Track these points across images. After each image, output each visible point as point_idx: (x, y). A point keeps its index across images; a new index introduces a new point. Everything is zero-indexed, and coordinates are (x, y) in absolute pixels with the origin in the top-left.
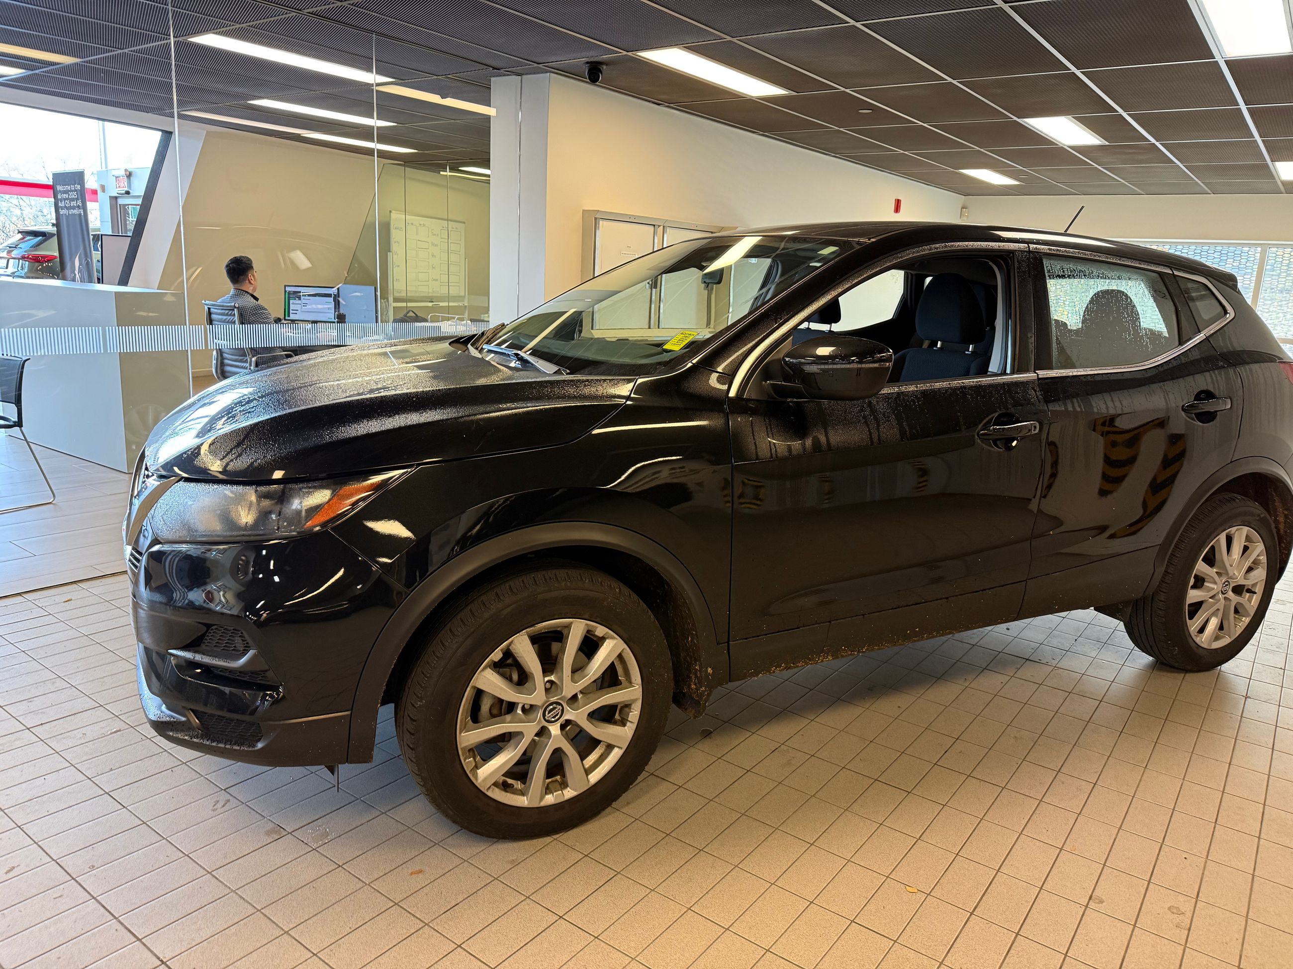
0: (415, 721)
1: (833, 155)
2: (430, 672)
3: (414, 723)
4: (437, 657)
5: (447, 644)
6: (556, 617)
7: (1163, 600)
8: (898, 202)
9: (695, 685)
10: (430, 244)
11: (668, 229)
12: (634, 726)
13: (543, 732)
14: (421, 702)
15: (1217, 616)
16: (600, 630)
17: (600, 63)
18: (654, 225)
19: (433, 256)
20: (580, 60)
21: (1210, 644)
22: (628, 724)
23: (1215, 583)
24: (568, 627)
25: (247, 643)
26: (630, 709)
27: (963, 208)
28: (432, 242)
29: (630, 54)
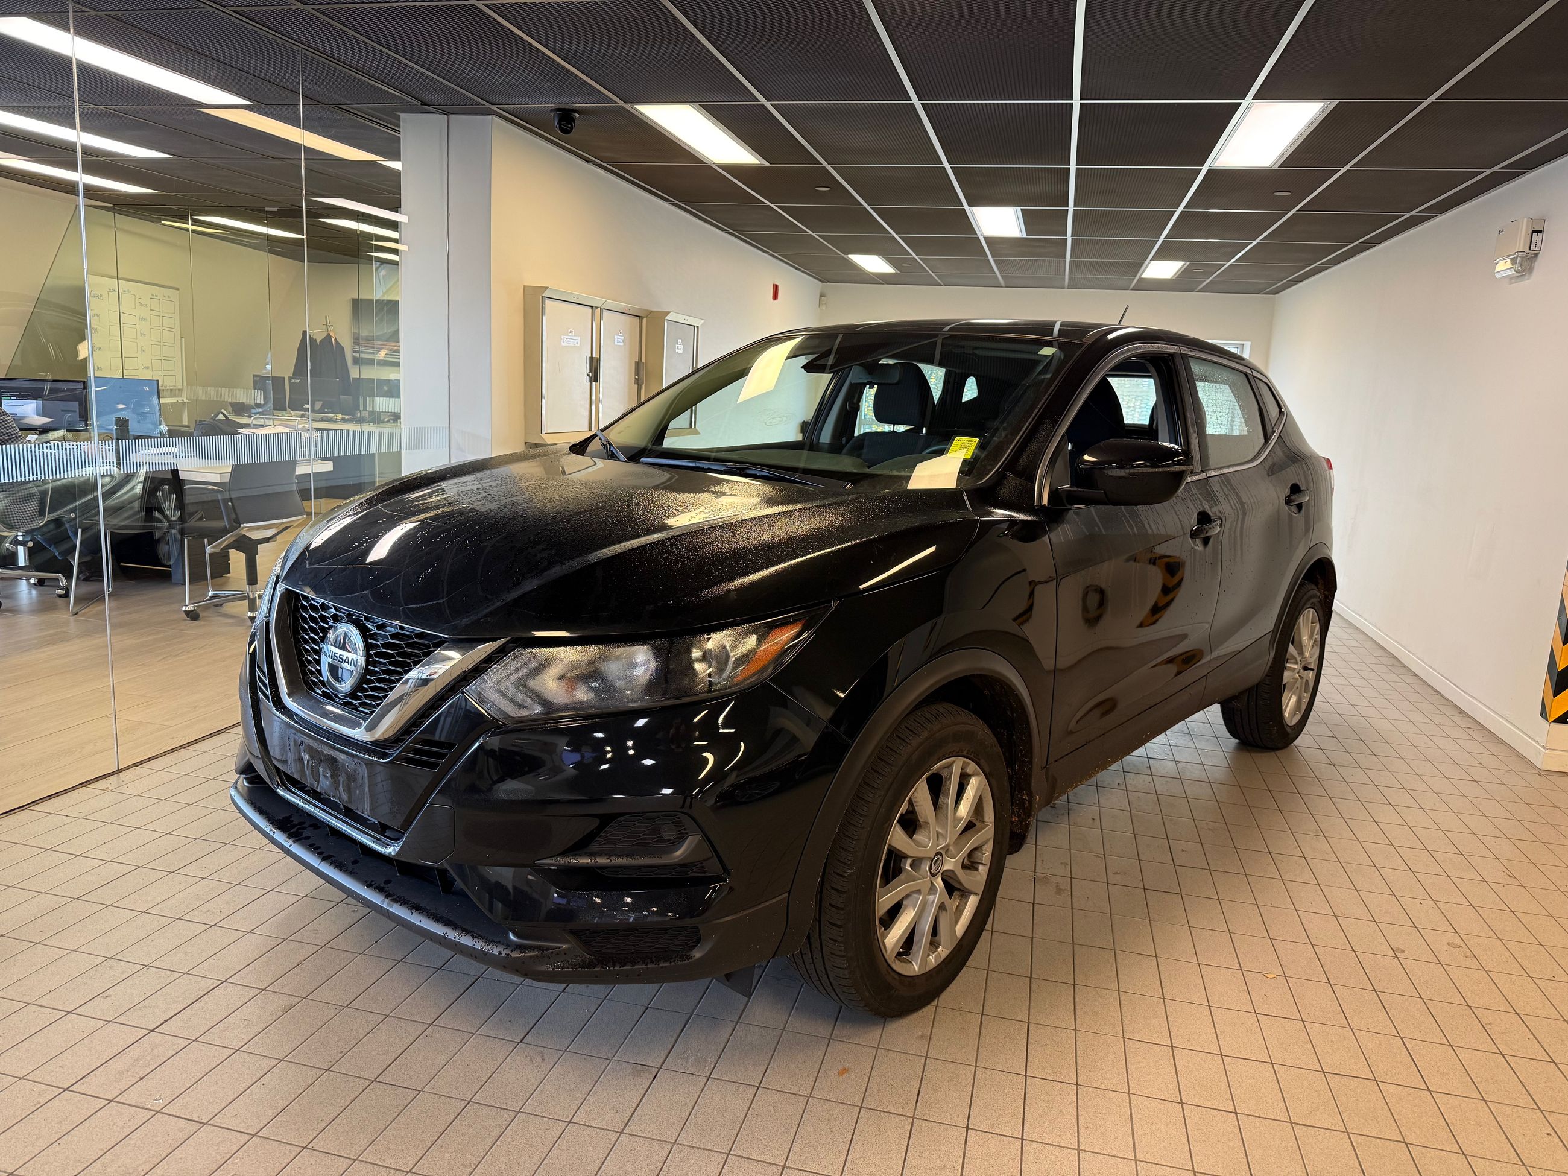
0: (844, 892)
1: (731, 231)
2: (856, 834)
3: (845, 895)
4: (862, 815)
5: (870, 800)
6: (947, 756)
7: (1267, 683)
8: (776, 287)
9: (1019, 816)
10: (138, 317)
11: (605, 312)
12: (987, 869)
13: (932, 889)
14: (852, 869)
15: (1295, 694)
16: (972, 767)
17: (576, 111)
18: (592, 307)
19: (143, 334)
20: (545, 104)
21: (1291, 721)
22: (981, 867)
23: (1296, 663)
24: (949, 766)
25: (685, 829)
26: (982, 850)
27: (822, 295)
28: (140, 316)
29: (626, 106)
